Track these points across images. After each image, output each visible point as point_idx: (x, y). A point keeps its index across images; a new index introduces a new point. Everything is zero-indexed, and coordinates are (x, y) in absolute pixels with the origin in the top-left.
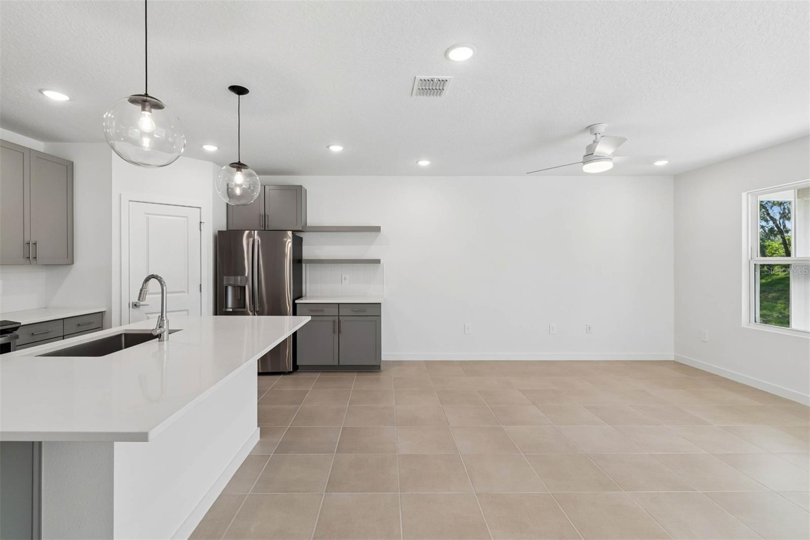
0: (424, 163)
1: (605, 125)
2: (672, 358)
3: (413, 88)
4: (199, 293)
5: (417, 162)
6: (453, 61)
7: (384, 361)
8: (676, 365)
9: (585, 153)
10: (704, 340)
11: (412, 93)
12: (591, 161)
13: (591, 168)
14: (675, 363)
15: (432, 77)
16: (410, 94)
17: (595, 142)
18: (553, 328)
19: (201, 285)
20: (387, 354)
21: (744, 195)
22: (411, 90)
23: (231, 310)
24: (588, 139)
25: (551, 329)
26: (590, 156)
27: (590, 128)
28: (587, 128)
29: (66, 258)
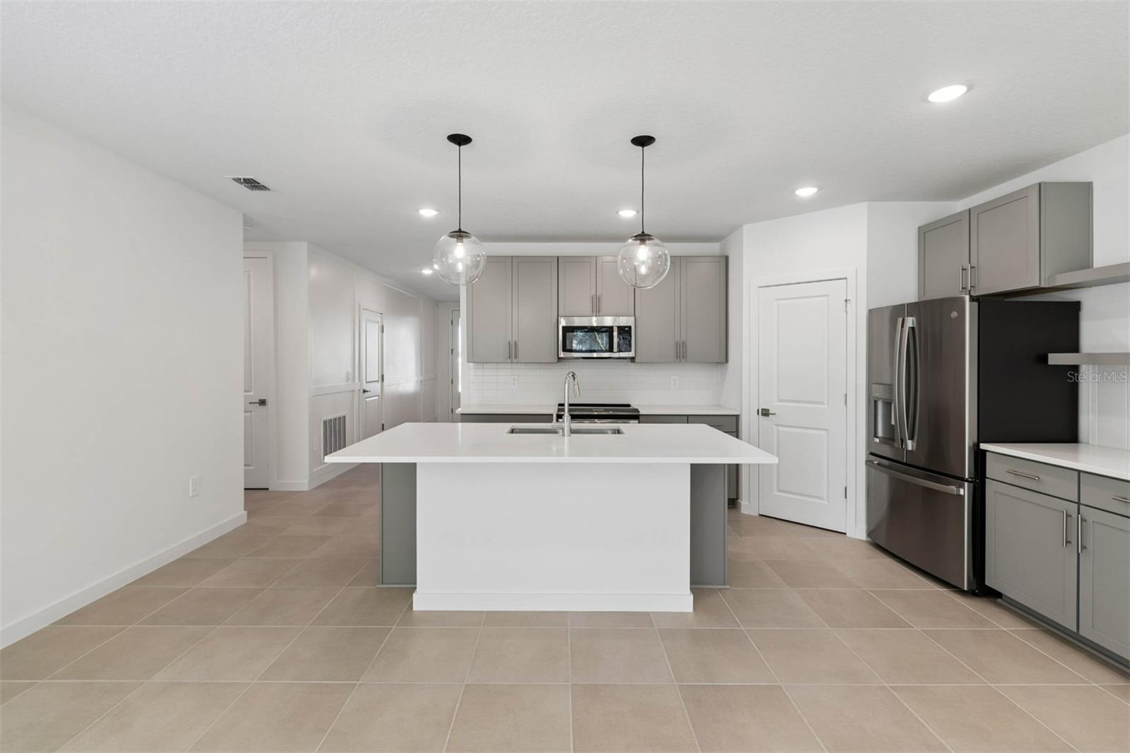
4: (845, 407)
19: (846, 395)
29: (721, 357)
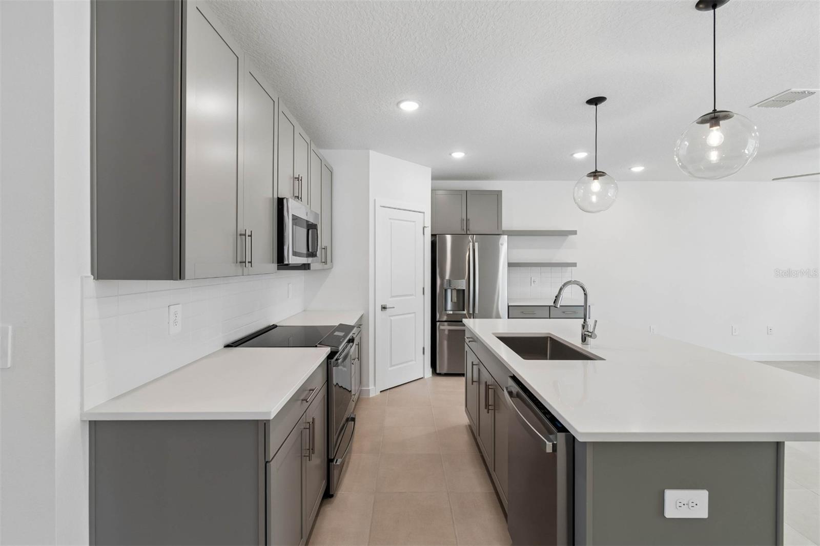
0: (638, 169)
3: (769, 99)
4: (422, 296)
5: (630, 169)
11: (756, 104)
16: (753, 105)
19: (424, 289)
22: (762, 101)
23: (451, 312)
25: (734, 331)
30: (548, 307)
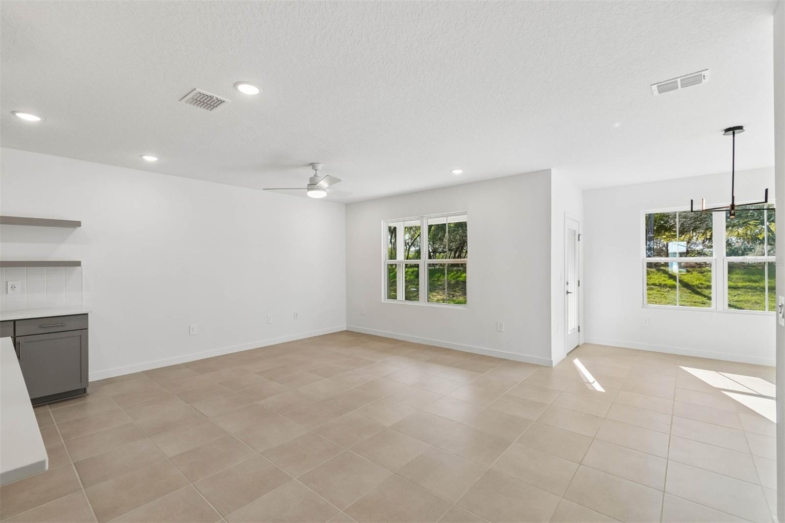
0: (150, 159)
1: (322, 165)
2: (345, 329)
3: (187, 95)
6: (240, 92)
7: (91, 382)
8: (348, 333)
9: (309, 183)
10: (363, 313)
11: (182, 99)
12: (312, 189)
13: (312, 194)
14: (347, 332)
15: (212, 94)
16: (179, 99)
17: (315, 175)
18: (270, 319)
20: (95, 374)
21: (382, 222)
22: (184, 96)
24: (311, 173)
25: (268, 320)
26: (313, 185)
27: (313, 165)
28: (310, 164)
30: (13, 322)
